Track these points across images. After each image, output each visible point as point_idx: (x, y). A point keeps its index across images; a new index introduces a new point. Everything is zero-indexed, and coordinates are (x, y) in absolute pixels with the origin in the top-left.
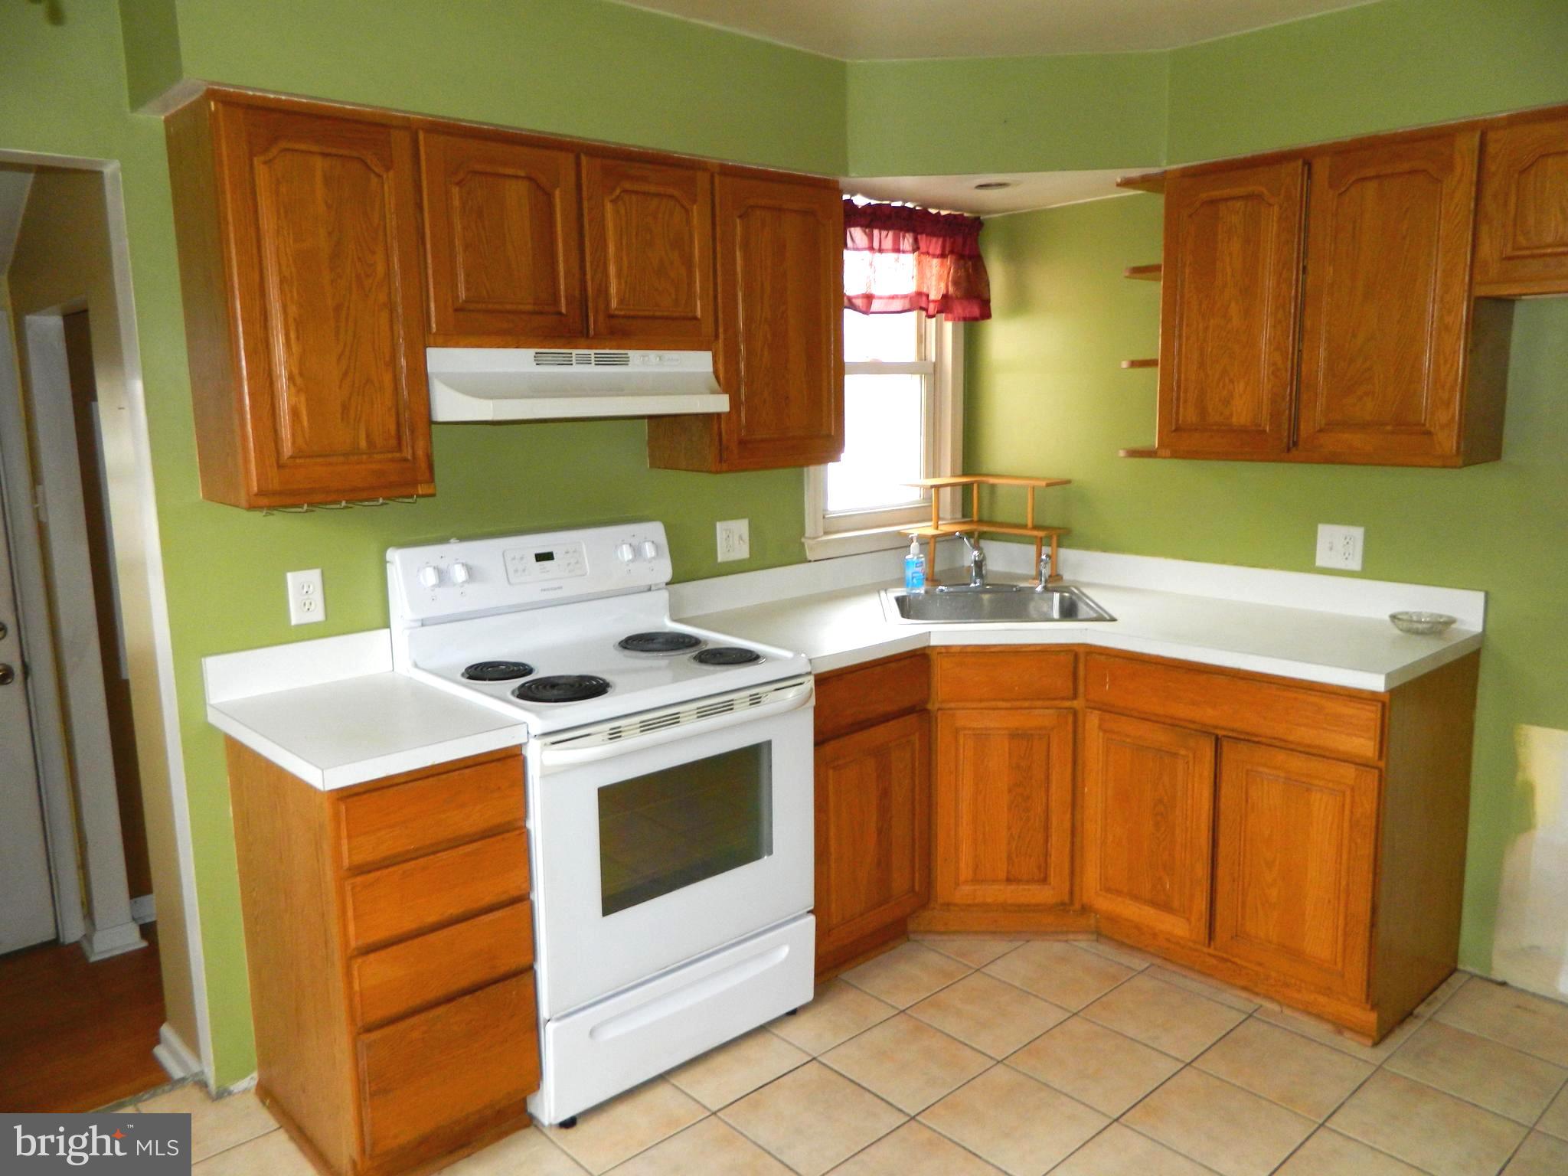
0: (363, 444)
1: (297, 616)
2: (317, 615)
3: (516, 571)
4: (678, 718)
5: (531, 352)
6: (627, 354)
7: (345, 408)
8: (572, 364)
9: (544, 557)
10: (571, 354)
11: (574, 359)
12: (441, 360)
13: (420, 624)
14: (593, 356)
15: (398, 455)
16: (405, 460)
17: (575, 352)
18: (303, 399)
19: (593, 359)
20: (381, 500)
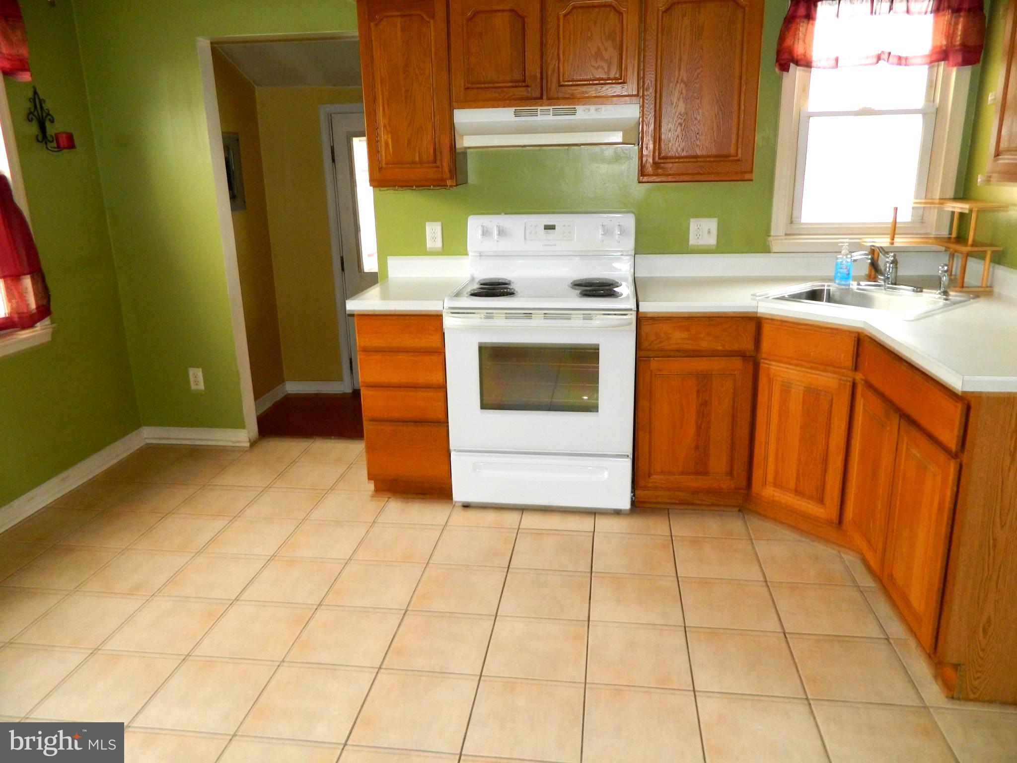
0: (417, 159)
1: (429, 244)
2: (438, 244)
3: (531, 233)
4: (531, 316)
5: (513, 109)
6: (575, 108)
7: (409, 141)
8: (537, 116)
9: (550, 228)
10: (537, 109)
11: (539, 112)
12: (463, 117)
13: (478, 255)
14: (551, 110)
15: (434, 164)
16: (437, 167)
17: (539, 108)
18: (390, 136)
19: (551, 112)
20: (414, 187)
